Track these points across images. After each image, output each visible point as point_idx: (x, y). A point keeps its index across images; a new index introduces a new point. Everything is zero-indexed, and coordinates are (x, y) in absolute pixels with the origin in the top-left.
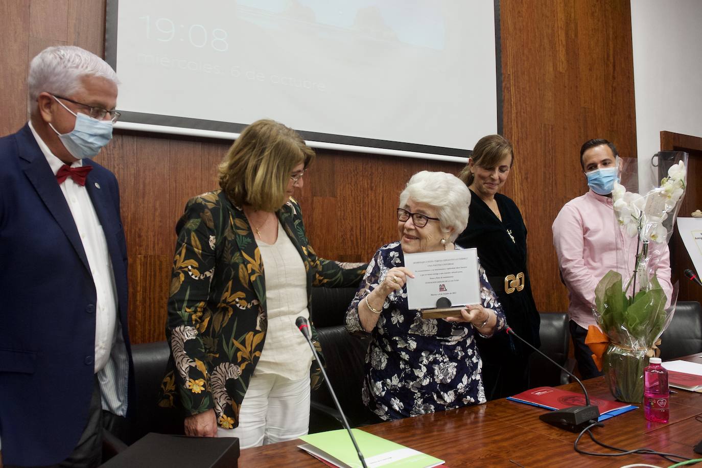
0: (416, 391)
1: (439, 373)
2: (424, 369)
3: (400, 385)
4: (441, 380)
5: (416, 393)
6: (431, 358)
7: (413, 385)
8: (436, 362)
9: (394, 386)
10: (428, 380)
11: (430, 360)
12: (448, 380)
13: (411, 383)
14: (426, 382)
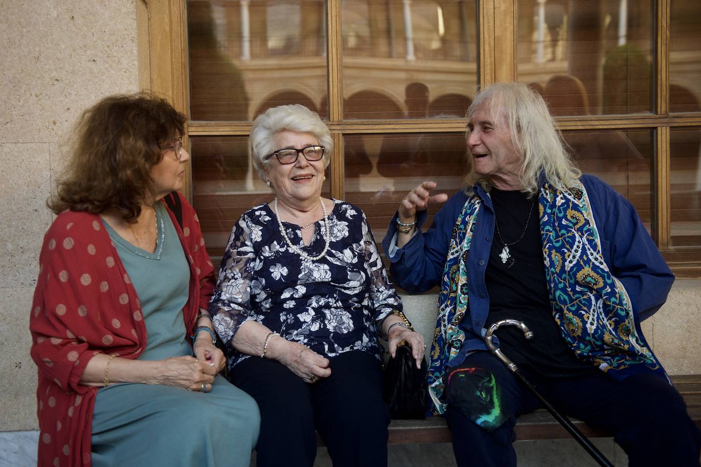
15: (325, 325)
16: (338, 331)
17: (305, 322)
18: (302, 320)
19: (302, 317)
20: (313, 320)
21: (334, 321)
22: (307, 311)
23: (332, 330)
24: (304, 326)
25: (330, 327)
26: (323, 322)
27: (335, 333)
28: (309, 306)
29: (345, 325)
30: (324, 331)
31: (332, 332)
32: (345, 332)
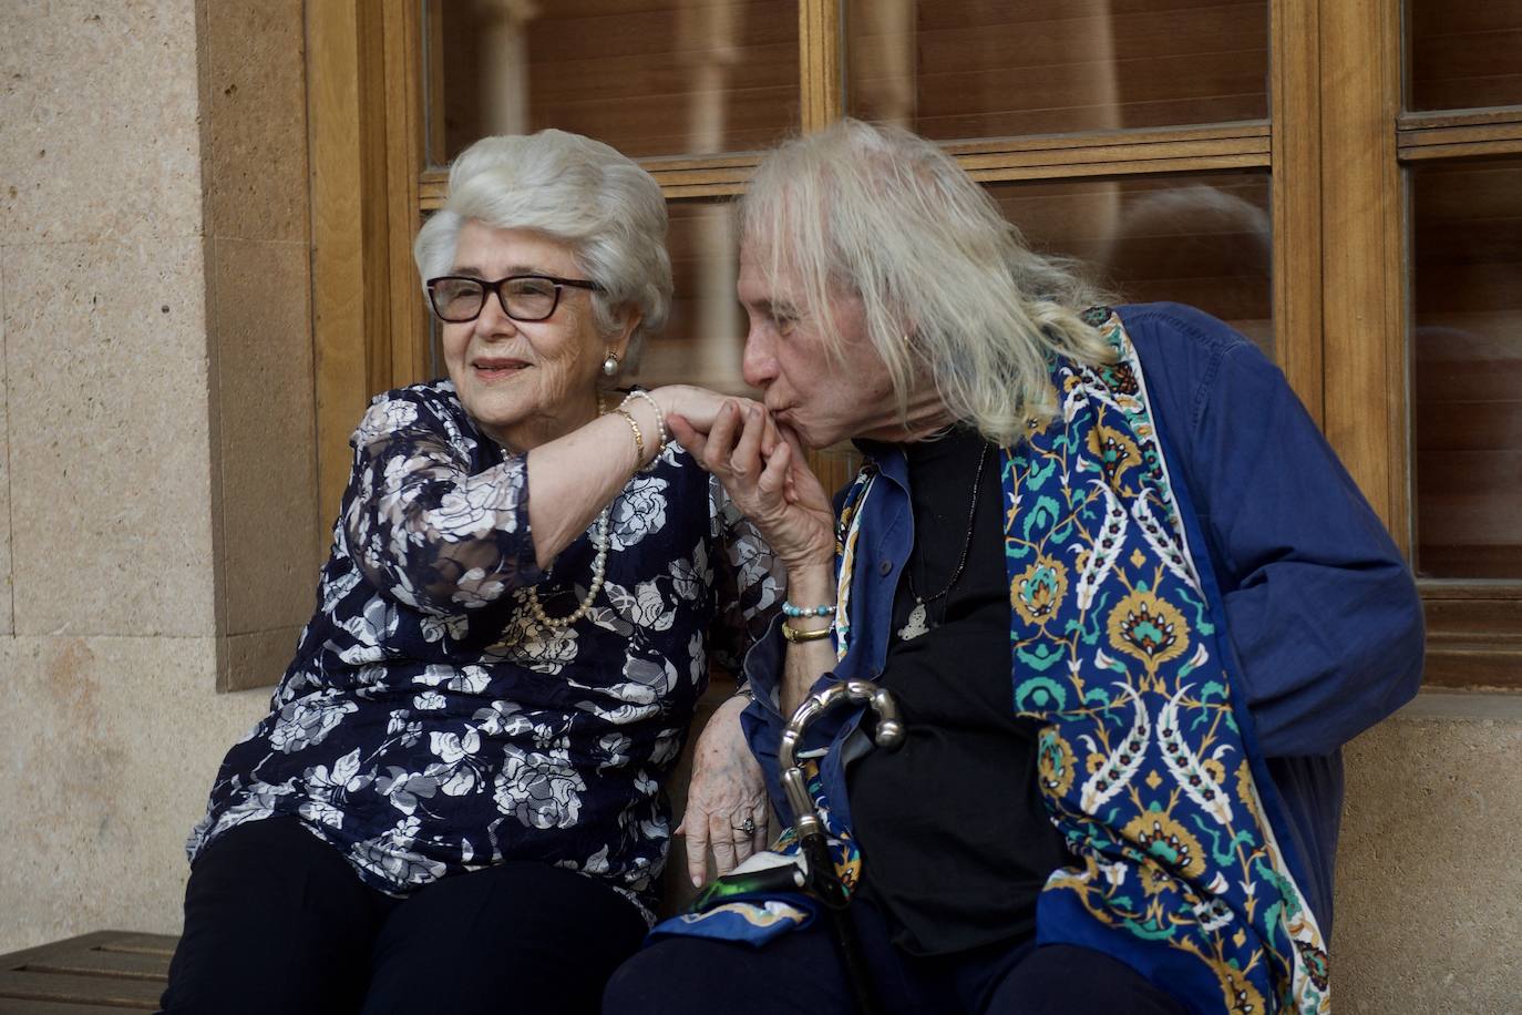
0: (409, 810)
1: (519, 775)
2: (473, 745)
3: (354, 786)
4: (516, 804)
5: (405, 818)
6: (516, 726)
7: (403, 787)
8: (525, 742)
9: (333, 788)
10: (469, 782)
11: (508, 728)
12: (541, 818)
13: (403, 778)
14: (458, 787)
15: (491, 789)
16: (522, 815)
17: (438, 759)
22: (462, 734)
24: (432, 770)
25: (504, 800)
26: (489, 779)
27: (511, 821)
28: (475, 724)
29: (553, 806)
31: (500, 814)
32: (543, 823)
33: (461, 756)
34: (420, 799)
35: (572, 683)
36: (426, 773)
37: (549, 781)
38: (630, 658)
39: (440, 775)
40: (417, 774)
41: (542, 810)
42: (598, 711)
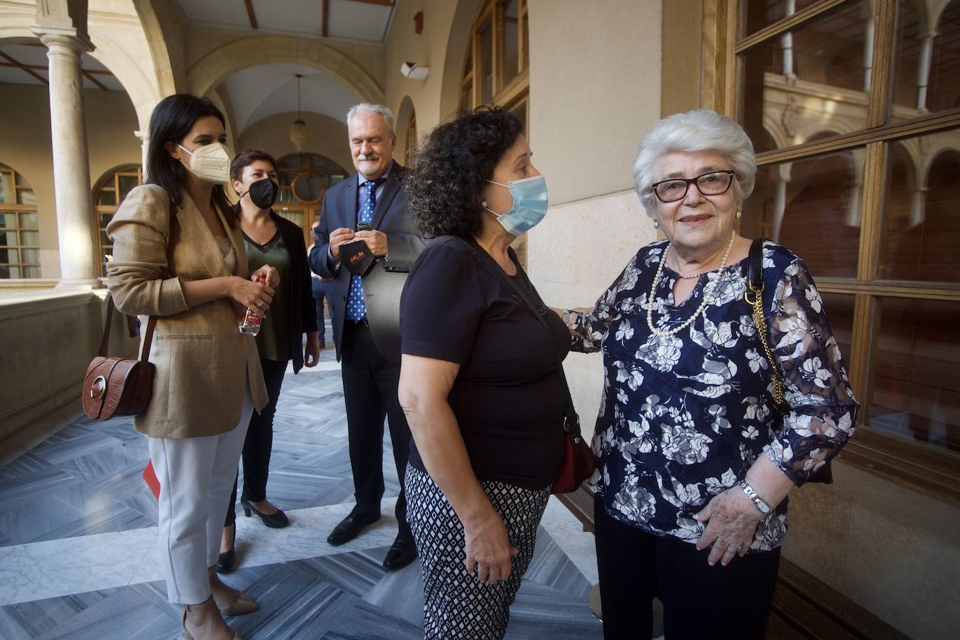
15: (660, 450)
16: (678, 460)
17: (634, 435)
18: (632, 431)
19: (633, 427)
20: (645, 438)
21: (675, 445)
22: (640, 421)
23: (669, 457)
24: (633, 441)
25: (668, 453)
26: (658, 443)
27: (674, 463)
29: (693, 453)
30: (657, 456)
32: (689, 462)
33: (642, 433)
34: (632, 455)
35: (678, 376)
36: (631, 442)
37: (689, 441)
38: (706, 360)
39: (637, 443)
40: (627, 443)
41: (687, 456)
42: (695, 392)
